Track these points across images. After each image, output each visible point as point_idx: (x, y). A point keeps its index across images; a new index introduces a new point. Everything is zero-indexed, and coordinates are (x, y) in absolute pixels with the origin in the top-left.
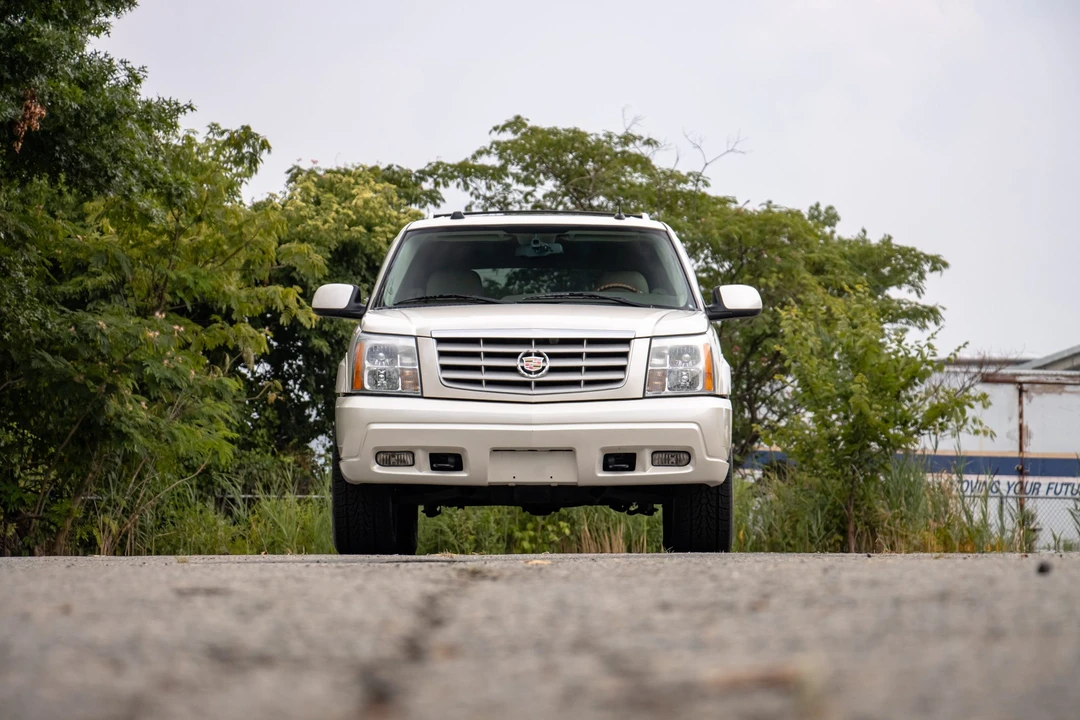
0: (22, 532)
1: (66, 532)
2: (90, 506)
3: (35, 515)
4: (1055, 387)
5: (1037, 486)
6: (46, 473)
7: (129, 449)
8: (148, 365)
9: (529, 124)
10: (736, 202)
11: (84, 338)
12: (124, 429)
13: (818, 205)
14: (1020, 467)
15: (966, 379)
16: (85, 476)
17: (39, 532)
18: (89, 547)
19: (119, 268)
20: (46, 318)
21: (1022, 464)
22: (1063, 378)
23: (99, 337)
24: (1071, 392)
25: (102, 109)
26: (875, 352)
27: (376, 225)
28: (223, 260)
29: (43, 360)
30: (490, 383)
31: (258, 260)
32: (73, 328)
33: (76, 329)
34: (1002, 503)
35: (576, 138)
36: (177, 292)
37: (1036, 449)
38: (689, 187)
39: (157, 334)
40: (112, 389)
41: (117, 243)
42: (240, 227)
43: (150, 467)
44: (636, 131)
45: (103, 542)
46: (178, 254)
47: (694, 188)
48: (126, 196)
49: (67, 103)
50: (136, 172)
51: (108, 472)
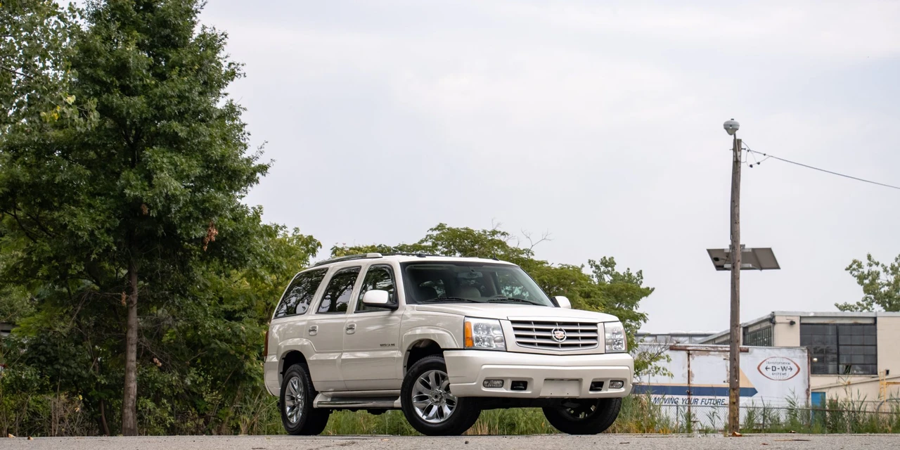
0: (206, 423)
1: (226, 423)
2: (237, 411)
3: (212, 415)
4: (705, 352)
5: (697, 400)
6: (217, 395)
7: (255, 385)
9: (447, 227)
10: (548, 263)
11: (235, 335)
12: (252, 375)
13: (605, 257)
14: (689, 391)
15: (659, 348)
16: (235, 397)
17: (214, 422)
18: (236, 431)
19: (251, 300)
20: (217, 324)
23: (241, 334)
24: (713, 355)
25: (243, 231)
29: (216, 344)
30: (540, 344)
32: (230, 329)
34: (677, 409)
35: (468, 233)
37: (696, 382)
38: (524, 256)
40: (247, 357)
41: (250, 289)
44: (498, 230)
45: (243, 428)
47: (526, 257)
48: (253, 269)
49: (227, 228)
50: (258, 258)
51: (245, 395)
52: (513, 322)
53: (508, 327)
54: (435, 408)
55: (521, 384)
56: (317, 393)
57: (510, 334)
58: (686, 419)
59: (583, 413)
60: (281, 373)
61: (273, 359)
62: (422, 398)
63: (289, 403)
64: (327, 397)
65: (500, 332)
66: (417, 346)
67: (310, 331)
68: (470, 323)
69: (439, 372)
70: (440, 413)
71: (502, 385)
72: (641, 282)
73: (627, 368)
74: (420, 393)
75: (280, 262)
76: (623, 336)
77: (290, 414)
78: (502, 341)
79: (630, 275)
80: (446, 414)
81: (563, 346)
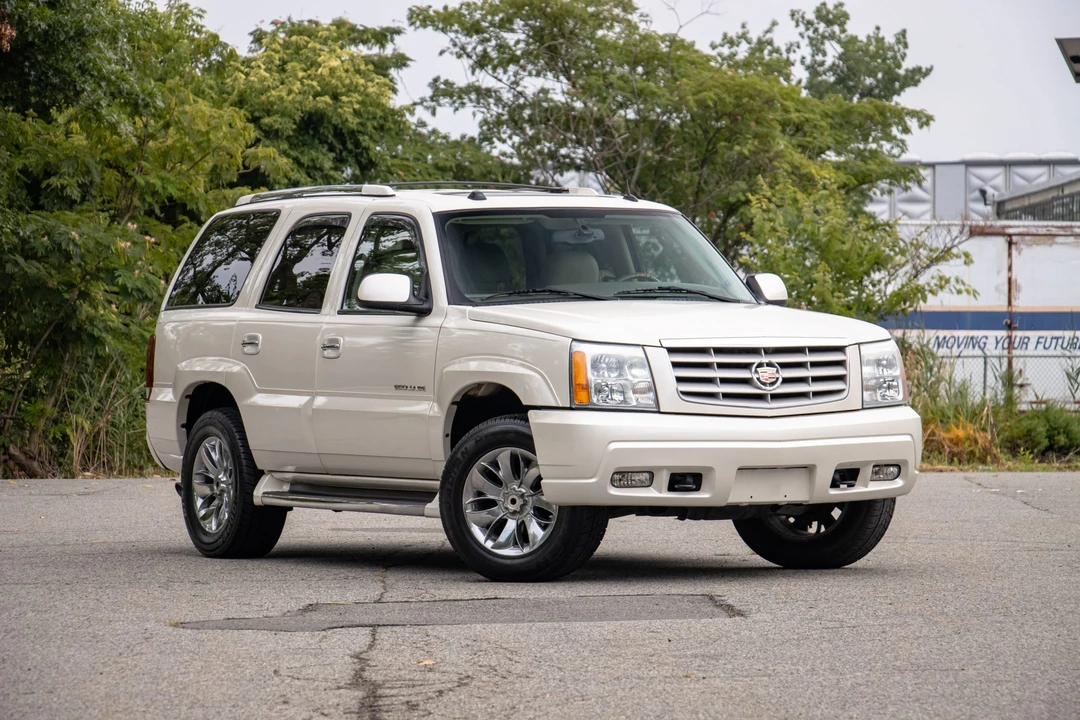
1: (40, 431)
2: (62, 406)
3: (9, 416)
4: (1046, 238)
5: (1026, 340)
6: (19, 372)
7: (101, 350)
8: (120, 276)
11: (58, 248)
12: (96, 333)
14: (1009, 322)
16: (57, 378)
19: (88, 172)
21: (1010, 318)
22: (1054, 229)
23: (71, 247)
24: (1062, 244)
25: (71, 28)
26: (840, 240)
27: (342, 94)
28: (191, 164)
29: (16, 263)
31: (225, 165)
32: (46, 238)
33: (49, 239)
34: (985, 363)
36: (146, 197)
37: (1024, 303)
39: (129, 244)
40: (84, 295)
41: (85, 147)
42: (207, 133)
43: (121, 364)
46: (146, 160)
48: (93, 109)
49: (37, 22)
50: (103, 84)
51: (81, 373)
52: (672, 351)
53: (662, 361)
54: (511, 525)
55: (689, 480)
56: (262, 473)
57: (666, 376)
58: (1004, 385)
59: (815, 524)
60: (183, 426)
61: (166, 397)
62: (485, 504)
63: (200, 489)
64: (282, 481)
65: (645, 373)
66: (472, 393)
67: (244, 344)
68: (583, 355)
69: (519, 451)
70: (522, 536)
71: (650, 483)
72: (904, 56)
73: (908, 438)
74: (480, 494)
75: (150, 94)
76: (898, 371)
77: (203, 512)
78: (649, 390)
79: (880, 41)
80: (535, 536)
81: (776, 397)
